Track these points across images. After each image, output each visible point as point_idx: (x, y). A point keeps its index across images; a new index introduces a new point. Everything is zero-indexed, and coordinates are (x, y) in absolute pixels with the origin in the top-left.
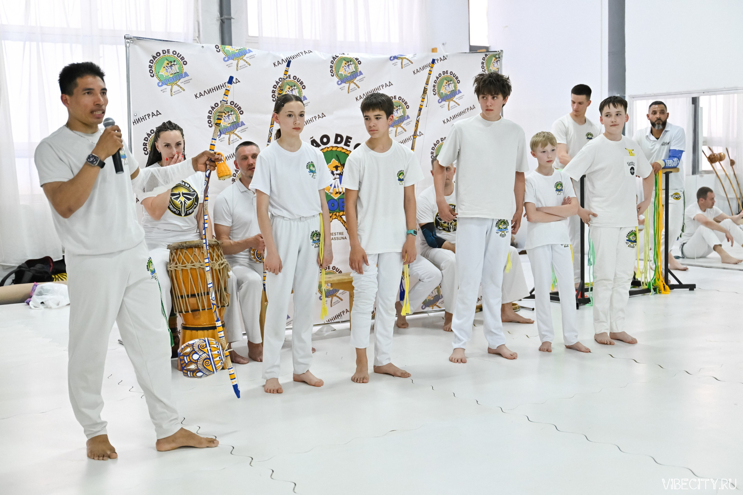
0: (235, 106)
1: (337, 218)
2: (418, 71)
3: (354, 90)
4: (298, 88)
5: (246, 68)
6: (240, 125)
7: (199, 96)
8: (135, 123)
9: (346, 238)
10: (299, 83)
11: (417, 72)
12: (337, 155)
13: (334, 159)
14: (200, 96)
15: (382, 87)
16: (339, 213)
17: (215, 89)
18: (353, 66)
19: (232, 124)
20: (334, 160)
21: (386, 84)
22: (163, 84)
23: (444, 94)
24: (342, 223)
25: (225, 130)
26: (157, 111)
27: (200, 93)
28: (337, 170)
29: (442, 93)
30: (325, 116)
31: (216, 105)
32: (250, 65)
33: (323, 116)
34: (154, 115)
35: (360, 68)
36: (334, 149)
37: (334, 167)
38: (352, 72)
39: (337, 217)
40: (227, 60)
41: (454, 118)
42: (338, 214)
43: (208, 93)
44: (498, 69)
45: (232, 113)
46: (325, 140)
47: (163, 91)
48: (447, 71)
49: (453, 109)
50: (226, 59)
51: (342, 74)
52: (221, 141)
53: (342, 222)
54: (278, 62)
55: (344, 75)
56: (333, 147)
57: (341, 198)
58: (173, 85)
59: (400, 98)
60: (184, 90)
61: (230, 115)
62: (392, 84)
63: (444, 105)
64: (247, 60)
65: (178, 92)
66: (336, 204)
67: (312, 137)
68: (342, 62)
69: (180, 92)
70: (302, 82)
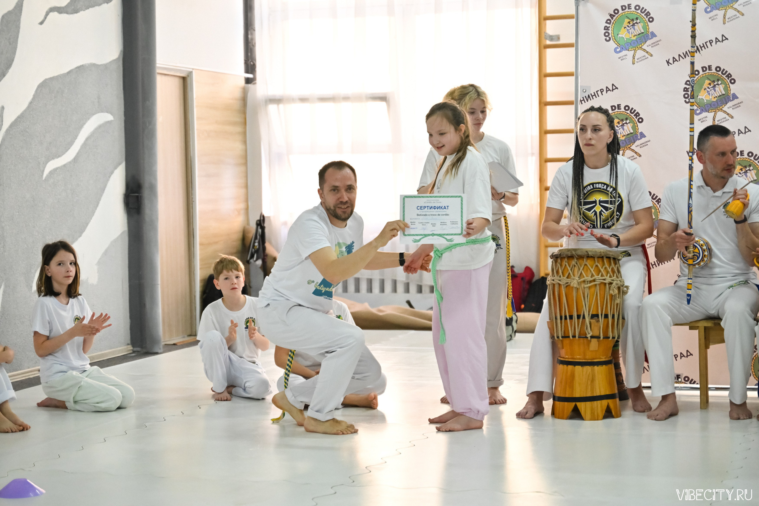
0: (722, 73)
6: (731, 99)
7: (672, 63)
8: (583, 102)
14: (674, 62)
19: (720, 98)
22: (622, 49)
25: (708, 107)
26: (613, 85)
27: (674, 58)
31: (697, 73)
32: (743, 15)
34: (609, 90)
40: (711, 11)
43: (684, 57)
45: (720, 82)
47: (622, 58)
52: (702, 122)
58: (637, 49)
60: (652, 55)
61: (717, 86)
64: (739, 8)
65: (644, 58)
69: (646, 58)
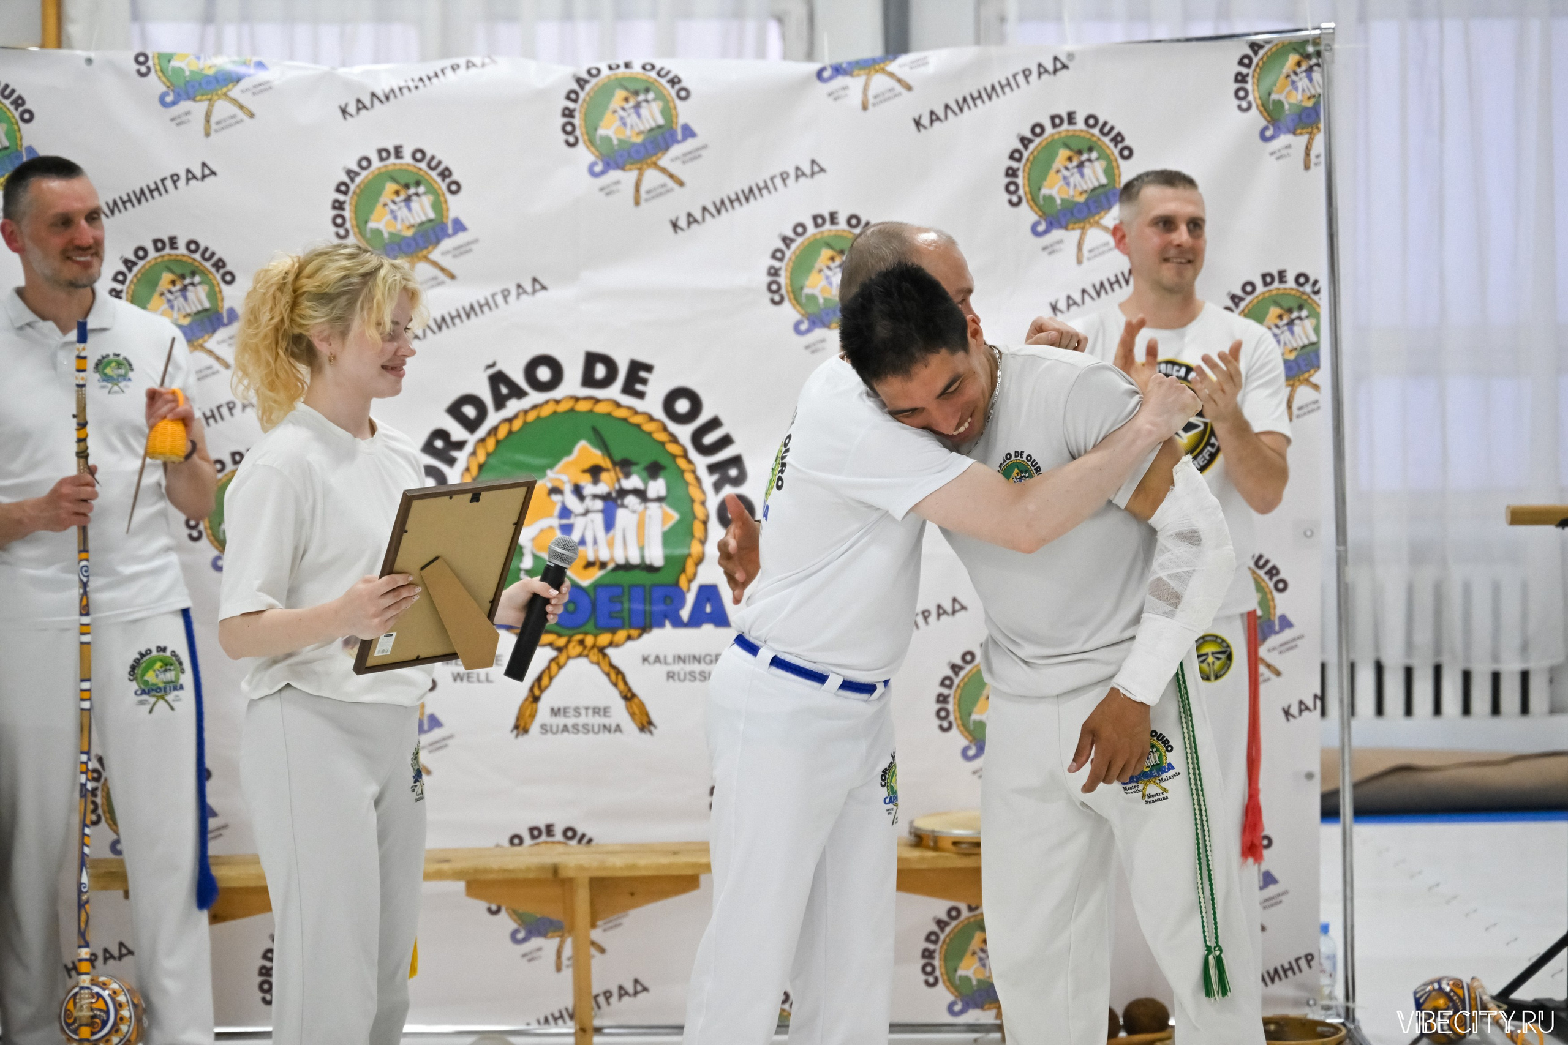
0: (203, 255)
1: (587, 656)
2: (934, 117)
3: (661, 194)
4: (432, 190)
5: (238, 126)
6: (225, 320)
9: (618, 728)
10: (434, 174)
11: (932, 121)
12: (595, 430)
13: (583, 444)
15: (784, 180)
16: (596, 636)
17: (130, 200)
18: (656, 107)
19: (198, 317)
20: (583, 449)
21: (797, 169)
23: (1058, 201)
24: (608, 675)
28: (596, 481)
29: (1050, 199)
30: (544, 288)
31: (141, 253)
32: (252, 115)
33: (538, 286)
35: (685, 113)
36: (583, 406)
37: (585, 471)
38: (652, 130)
39: (586, 652)
40: (174, 103)
41: (1099, 294)
42: (589, 640)
44: (1313, 101)
45: (197, 279)
46: (544, 374)
48: (1071, 117)
49: (1098, 260)
50: (169, 99)
51: (608, 139)
53: (607, 668)
54: (359, 101)
55: (620, 141)
56: (577, 399)
57: (607, 581)
59: (854, 222)
61: (190, 288)
62: (822, 170)
63: (1060, 242)
64: (243, 99)
66: (585, 603)
67: (490, 362)
68: (611, 95)
70: (447, 169)
